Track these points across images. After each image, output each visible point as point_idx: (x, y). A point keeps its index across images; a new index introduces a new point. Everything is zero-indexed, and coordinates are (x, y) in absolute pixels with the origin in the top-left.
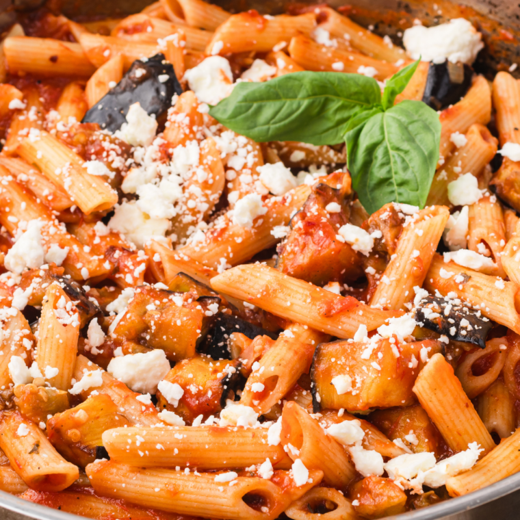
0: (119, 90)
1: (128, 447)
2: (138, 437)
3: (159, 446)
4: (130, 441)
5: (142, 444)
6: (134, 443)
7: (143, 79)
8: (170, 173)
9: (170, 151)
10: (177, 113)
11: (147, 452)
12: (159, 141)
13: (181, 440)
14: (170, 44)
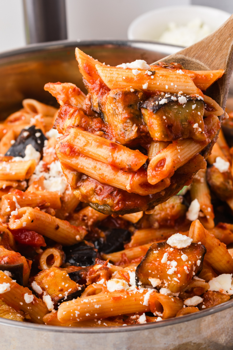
0: (17, 144)
1: (71, 318)
2: (76, 312)
3: (87, 315)
4: (72, 315)
5: (78, 315)
6: (74, 315)
7: (28, 137)
8: (50, 177)
9: (48, 166)
10: (48, 148)
11: (81, 318)
12: (42, 163)
13: (98, 308)
14: (37, 120)
